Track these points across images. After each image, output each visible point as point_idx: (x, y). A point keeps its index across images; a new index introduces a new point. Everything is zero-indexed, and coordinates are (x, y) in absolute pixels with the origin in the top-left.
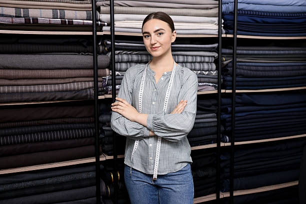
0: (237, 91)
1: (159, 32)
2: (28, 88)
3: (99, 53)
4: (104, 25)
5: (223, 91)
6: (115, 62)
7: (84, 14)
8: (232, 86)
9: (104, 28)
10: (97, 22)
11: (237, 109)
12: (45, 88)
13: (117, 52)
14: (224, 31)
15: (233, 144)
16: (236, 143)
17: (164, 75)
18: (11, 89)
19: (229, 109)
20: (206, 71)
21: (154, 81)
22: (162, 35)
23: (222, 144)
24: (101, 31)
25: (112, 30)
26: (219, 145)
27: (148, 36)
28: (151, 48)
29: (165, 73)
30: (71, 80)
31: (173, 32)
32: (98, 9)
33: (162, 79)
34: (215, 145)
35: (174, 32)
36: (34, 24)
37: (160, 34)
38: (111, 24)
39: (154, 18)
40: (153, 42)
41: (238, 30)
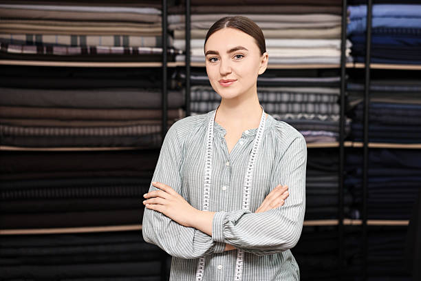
0: (371, 145)
1: (236, 53)
2: (82, 131)
3: (170, 89)
4: (178, 54)
5: (348, 144)
6: (190, 101)
7: (153, 41)
8: (363, 137)
9: (178, 58)
10: (168, 51)
11: (372, 171)
12: (101, 132)
13: (194, 88)
14: (351, 59)
15: (364, 222)
16: (370, 222)
17: (244, 137)
18: (62, 131)
19: (359, 171)
20: (323, 115)
21: (223, 146)
22: (242, 60)
23: (347, 222)
24: (174, 61)
25: (188, 60)
26: (341, 222)
27: (216, 59)
28: (219, 82)
29: (247, 132)
30: (134, 123)
31: (262, 54)
32: (171, 33)
33: (241, 143)
34: (334, 222)
35: (265, 54)
36: (92, 54)
37: (239, 56)
38: (187, 52)
39: (229, 26)
40: (225, 71)
41: (372, 56)
